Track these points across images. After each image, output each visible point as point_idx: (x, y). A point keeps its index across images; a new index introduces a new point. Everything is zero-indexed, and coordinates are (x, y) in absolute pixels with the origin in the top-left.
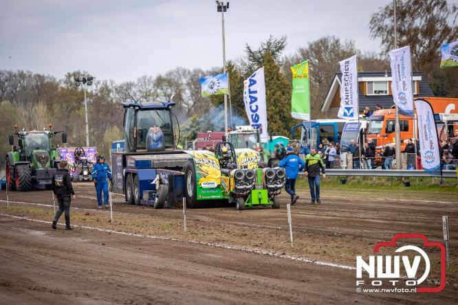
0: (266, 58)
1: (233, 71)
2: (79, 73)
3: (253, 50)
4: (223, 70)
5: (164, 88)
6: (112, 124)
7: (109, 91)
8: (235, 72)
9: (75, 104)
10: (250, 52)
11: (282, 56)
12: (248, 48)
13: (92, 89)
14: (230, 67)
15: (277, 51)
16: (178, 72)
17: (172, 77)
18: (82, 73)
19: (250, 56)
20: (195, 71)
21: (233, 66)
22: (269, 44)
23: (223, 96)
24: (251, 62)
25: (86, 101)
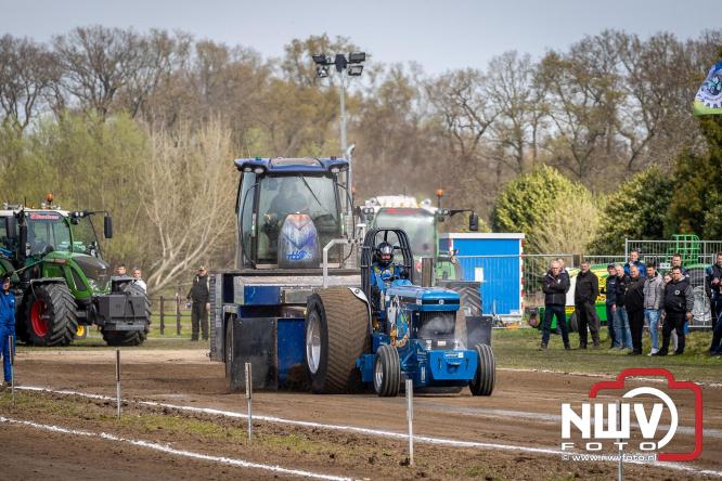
5: (565, 87)
7: (409, 94)
16: (604, 42)
20: (655, 41)
25: (344, 118)
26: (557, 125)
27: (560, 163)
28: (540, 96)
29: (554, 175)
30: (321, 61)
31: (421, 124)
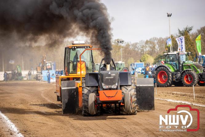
0: (185, 33)
1: (173, 38)
2: (119, 39)
3: (180, 30)
4: (169, 38)
5: (149, 44)
6: (131, 57)
7: (129, 46)
8: (174, 38)
9: (117, 50)
10: (179, 31)
11: (191, 32)
12: (179, 29)
13: (123, 45)
14: (172, 36)
15: (190, 31)
16: (153, 39)
17: (152, 40)
18: (120, 39)
19: (179, 32)
20: (160, 38)
21: (173, 36)
22: (186, 29)
23: (170, 47)
24: (180, 35)
25: (121, 49)
26: (148, 49)
27: (148, 54)
28: (146, 45)
29: (147, 55)
30: (118, 42)
31: (131, 49)
